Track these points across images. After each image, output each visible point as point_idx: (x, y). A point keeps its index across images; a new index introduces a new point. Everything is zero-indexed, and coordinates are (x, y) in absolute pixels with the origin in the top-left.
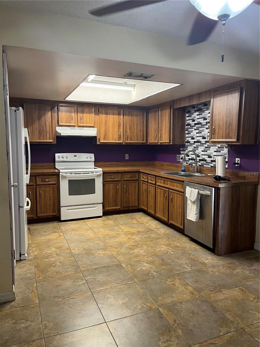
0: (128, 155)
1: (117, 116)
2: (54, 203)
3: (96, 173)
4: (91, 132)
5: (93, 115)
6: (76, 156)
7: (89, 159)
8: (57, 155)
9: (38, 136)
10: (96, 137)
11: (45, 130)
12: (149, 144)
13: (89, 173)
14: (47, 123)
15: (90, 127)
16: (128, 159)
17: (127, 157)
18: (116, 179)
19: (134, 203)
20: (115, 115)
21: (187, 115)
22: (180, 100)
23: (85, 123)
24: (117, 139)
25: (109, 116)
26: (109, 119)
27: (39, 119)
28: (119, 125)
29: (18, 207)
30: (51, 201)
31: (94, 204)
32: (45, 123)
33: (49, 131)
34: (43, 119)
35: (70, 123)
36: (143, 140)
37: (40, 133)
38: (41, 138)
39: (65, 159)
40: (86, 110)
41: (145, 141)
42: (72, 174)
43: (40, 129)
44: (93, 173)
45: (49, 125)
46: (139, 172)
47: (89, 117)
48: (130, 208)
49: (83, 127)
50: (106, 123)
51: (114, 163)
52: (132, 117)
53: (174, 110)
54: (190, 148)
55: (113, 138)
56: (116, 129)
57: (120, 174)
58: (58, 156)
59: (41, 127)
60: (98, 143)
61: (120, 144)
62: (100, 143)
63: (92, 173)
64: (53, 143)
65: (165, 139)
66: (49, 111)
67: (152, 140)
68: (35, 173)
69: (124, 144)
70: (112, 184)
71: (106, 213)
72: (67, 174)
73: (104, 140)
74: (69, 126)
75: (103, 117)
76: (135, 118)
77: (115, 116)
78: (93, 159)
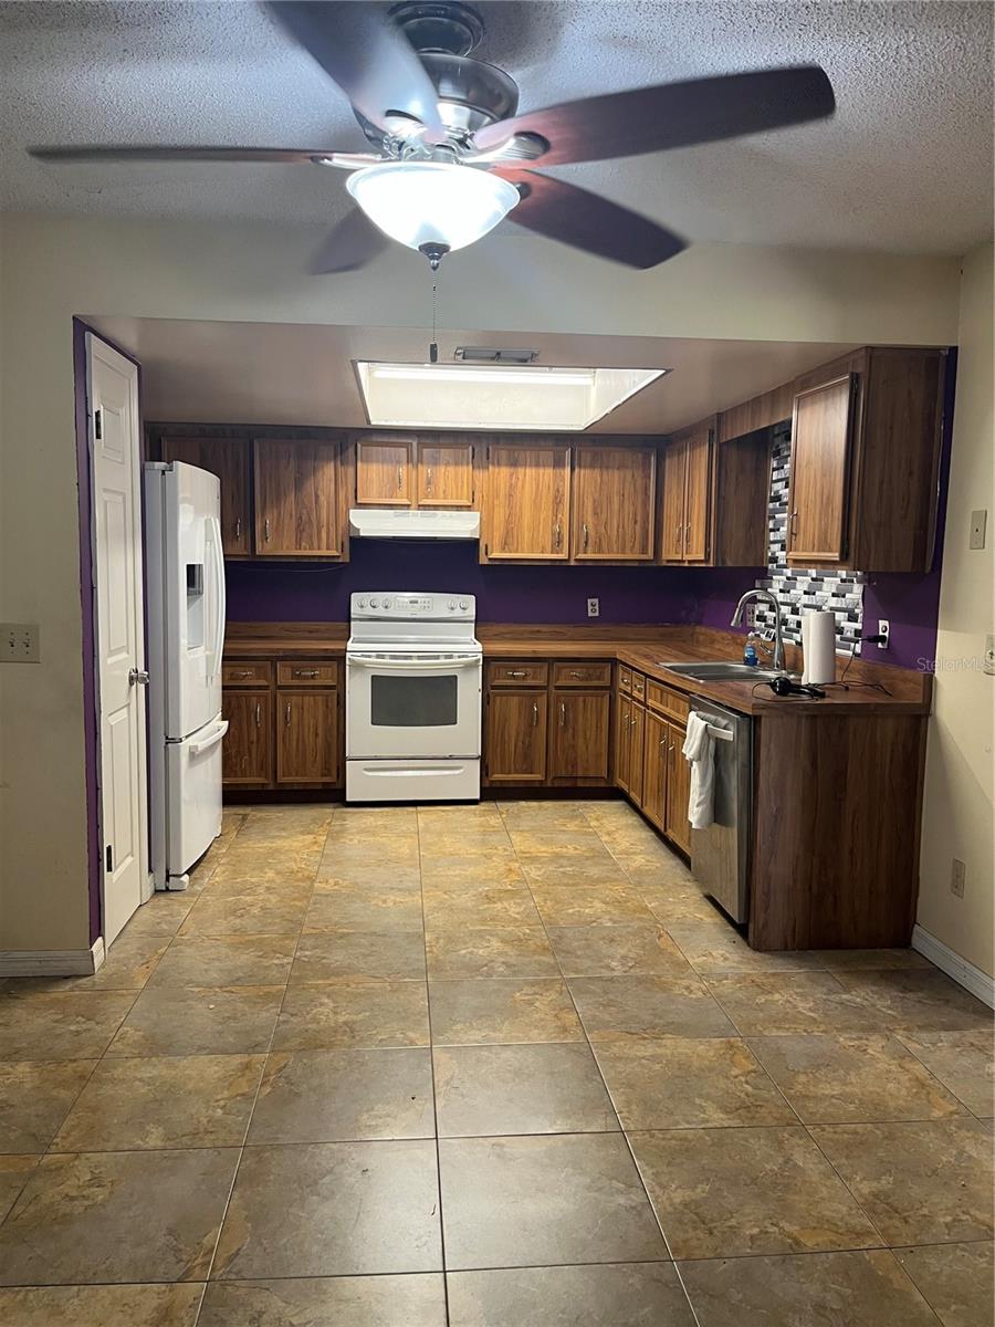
0: (596, 601)
1: (550, 471)
2: (328, 745)
3: (459, 657)
4: (459, 526)
5: (465, 471)
6: (416, 602)
7: (458, 613)
8: (357, 598)
9: (294, 538)
10: (477, 540)
11: (314, 518)
12: (665, 564)
13: (438, 658)
14: (322, 499)
15: (459, 508)
16: (597, 614)
17: (593, 607)
18: (530, 682)
19: (592, 766)
20: (544, 466)
21: (774, 464)
22: (736, 411)
23: (442, 495)
24: (549, 548)
25: (521, 470)
26: (524, 480)
27: (299, 485)
28: (557, 501)
29: (164, 740)
30: (320, 740)
31: (451, 758)
32: (317, 497)
33: (328, 524)
34: (309, 486)
35: (391, 497)
36: (644, 551)
37: (300, 530)
38: (303, 544)
39: (381, 612)
40: (445, 453)
41: (650, 555)
42: (383, 657)
43: (301, 518)
44: (451, 657)
45: (328, 503)
46: (614, 662)
47: (452, 476)
48: (580, 784)
49: (436, 507)
50: (510, 495)
51: (544, 628)
52: (605, 473)
53: (721, 446)
55: (533, 547)
56: (546, 513)
57: (546, 666)
58: (361, 603)
59: (304, 512)
60: (483, 560)
61: (558, 564)
62: (490, 559)
63: (446, 657)
64: (340, 561)
66: (328, 460)
67: (670, 554)
68: (272, 650)
69: (572, 563)
70: (516, 699)
71: (492, 792)
72: (369, 656)
73: (503, 550)
74: (391, 506)
75: (502, 473)
76: (615, 477)
77: (541, 471)
78: (471, 612)
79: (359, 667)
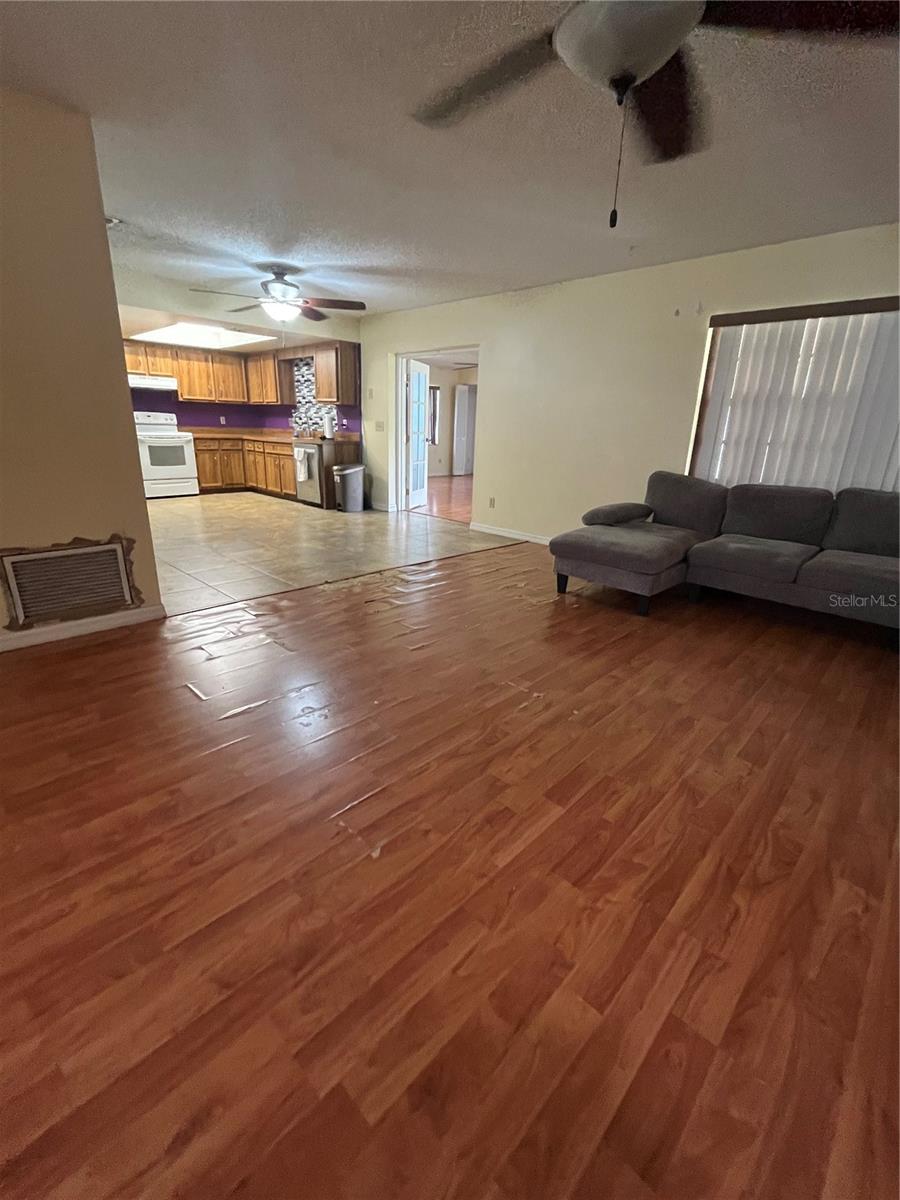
0: (223, 418)
1: (204, 364)
4: (169, 384)
5: (169, 361)
6: (150, 416)
7: (169, 422)
10: (176, 391)
12: (251, 403)
15: (168, 376)
16: (225, 423)
17: (223, 420)
18: (212, 448)
19: (239, 479)
21: (296, 369)
22: (285, 350)
23: (159, 370)
24: (207, 395)
25: (192, 362)
26: (194, 366)
28: (208, 377)
31: (186, 478)
36: (244, 398)
40: (159, 352)
41: (246, 400)
42: (152, 438)
44: (180, 438)
46: (243, 440)
47: (165, 362)
48: (235, 486)
49: (157, 376)
50: (189, 372)
52: (225, 366)
53: (279, 361)
54: (302, 410)
55: (201, 394)
56: (204, 380)
57: (217, 442)
60: (181, 399)
61: (211, 402)
62: (183, 399)
63: (178, 438)
65: (271, 397)
67: (255, 399)
69: (217, 402)
70: (207, 455)
71: (204, 491)
72: (146, 438)
73: (189, 395)
74: (137, 374)
75: (184, 363)
76: (229, 367)
77: (200, 363)
78: (175, 421)
79: (143, 442)
